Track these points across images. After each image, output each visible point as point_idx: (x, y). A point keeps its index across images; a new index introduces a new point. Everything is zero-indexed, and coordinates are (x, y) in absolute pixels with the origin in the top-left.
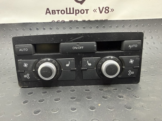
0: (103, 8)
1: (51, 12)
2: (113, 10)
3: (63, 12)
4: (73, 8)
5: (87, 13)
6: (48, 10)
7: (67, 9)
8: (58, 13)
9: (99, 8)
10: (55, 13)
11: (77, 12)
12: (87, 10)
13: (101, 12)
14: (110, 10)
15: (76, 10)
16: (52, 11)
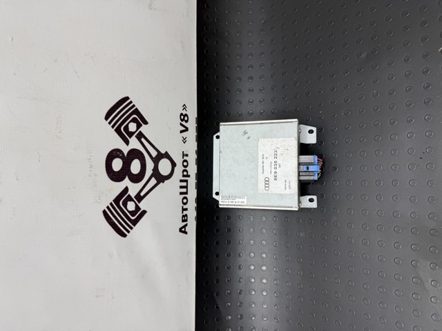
0: (181, 124)
1: (185, 223)
2: (185, 107)
3: (185, 201)
4: (181, 181)
5: (187, 155)
6: (183, 230)
7: (181, 193)
8: (186, 209)
9: (182, 132)
10: (186, 215)
11: (185, 173)
12: (183, 156)
13: (187, 129)
14: (184, 112)
15: (184, 176)
16: (183, 221)
